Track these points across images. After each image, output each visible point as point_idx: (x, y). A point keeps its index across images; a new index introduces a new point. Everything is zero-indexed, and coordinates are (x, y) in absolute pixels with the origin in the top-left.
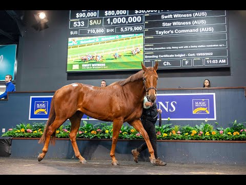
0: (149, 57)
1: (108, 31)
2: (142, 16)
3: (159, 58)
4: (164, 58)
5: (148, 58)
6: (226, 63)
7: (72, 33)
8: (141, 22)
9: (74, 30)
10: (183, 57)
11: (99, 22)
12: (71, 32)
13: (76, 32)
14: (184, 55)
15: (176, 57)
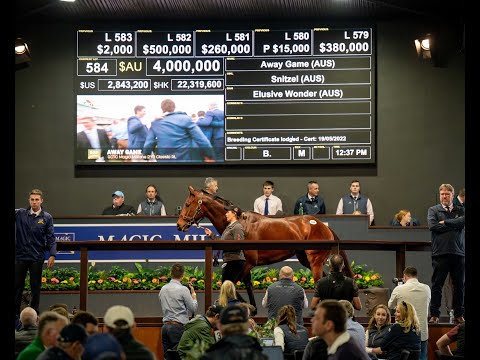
0: (235, 140)
1: (157, 85)
2: (221, 60)
3: (252, 142)
4: (261, 142)
5: (233, 143)
6: (368, 156)
7: (83, 85)
8: (220, 71)
9: (87, 80)
10: (296, 142)
11: (138, 67)
12: (82, 83)
13: (92, 85)
14: (297, 139)
15: (283, 143)
